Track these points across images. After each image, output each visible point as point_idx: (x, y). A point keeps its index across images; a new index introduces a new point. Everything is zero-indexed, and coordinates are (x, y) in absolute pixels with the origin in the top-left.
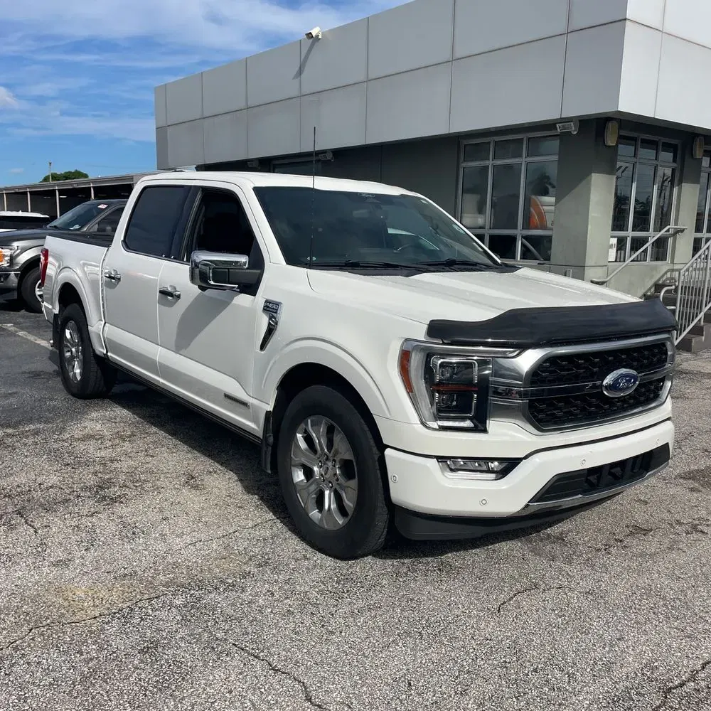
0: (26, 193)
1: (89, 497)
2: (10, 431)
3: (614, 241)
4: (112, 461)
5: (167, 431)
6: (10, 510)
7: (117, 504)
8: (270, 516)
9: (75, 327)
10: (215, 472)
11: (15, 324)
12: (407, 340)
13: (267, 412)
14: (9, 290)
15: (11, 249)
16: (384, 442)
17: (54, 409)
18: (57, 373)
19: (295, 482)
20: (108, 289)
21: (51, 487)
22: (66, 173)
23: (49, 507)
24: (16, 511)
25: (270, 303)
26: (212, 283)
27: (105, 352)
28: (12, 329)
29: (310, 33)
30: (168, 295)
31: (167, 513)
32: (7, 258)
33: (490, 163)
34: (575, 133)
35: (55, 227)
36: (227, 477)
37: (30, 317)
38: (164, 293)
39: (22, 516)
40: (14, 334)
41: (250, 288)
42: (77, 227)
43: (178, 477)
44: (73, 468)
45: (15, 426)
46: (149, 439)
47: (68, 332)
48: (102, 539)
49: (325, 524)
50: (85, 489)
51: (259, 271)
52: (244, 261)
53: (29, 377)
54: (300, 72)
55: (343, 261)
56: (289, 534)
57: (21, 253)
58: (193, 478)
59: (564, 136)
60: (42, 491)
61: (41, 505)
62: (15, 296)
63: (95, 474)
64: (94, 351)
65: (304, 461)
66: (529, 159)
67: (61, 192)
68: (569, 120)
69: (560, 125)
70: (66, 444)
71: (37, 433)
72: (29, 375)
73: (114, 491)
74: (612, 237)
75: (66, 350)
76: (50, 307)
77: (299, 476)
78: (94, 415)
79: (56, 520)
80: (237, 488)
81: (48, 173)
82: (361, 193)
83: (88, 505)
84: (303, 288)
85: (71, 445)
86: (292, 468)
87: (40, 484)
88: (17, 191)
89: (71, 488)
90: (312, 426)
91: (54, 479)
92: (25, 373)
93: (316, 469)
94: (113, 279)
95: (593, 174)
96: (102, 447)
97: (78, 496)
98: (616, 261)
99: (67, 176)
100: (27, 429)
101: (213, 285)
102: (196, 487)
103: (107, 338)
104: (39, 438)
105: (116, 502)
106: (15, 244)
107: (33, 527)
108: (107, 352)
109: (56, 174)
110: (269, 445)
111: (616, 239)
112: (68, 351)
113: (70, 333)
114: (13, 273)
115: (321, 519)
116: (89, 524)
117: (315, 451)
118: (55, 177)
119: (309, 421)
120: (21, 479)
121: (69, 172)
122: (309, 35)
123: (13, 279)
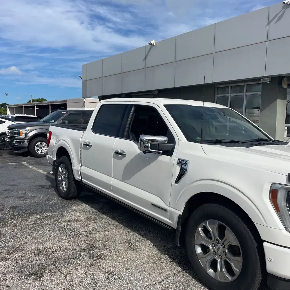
0: (23, 107)
1: (86, 256)
2: (38, 216)
3: (286, 128)
4: (90, 234)
5: (110, 217)
6: (49, 263)
7: (100, 260)
8: (179, 269)
9: (64, 166)
10: (141, 241)
11: (28, 162)
12: (274, 183)
13: (179, 215)
14: (24, 148)
15: (26, 131)
16: (262, 239)
17: (55, 205)
18: (52, 186)
19: (197, 253)
20: (84, 150)
21: (65, 249)
22: (38, 99)
23: (68, 261)
24: (53, 264)
25: (181, 160)
26: (150, 150)
27: (80, 179)
28: (27, 165)
29: (151, 43)
30: (119, 154)
31: (127, 266)
32: (24, 134)
33: (229, 95)
34: (269, 82)
35: (44, 121)
36: (148, 244)
37: (33, 160)
38: (117, 153)
39: (56, 267)
40: (28, 167)
41: (169, 152)
42: (53, 121)
43: (124, 243)
44: (73, 238)
45: (39, 214)
46: (103, 222)
47: (60, 168)
48: (100, 282)
49: (219, 278)
50: (83, 250)
51: (173, 144)
52: (165, 139)
53: (40, 188)
54: (145, 58)
55: (214, 139)
56: (193, 281)
57: (30, 132)
58: (132, 244)
59: (264, 84)
60: (62, 252)
61: (64, 260)
62: (26, 150)
63: (84, 241)
64: (74, 178)
65: (203, 242)
66: (247, 93)
67: (37, 107)
68: (267, 77)
69: (263, 79)
70: (66, 224)
71: (51, 218)
72: (39, 187)
73: (96, 252)
74: (286, 126)
75: (59, 177)
76: (52, 157)
77: (199, 250)
78: (74, 208)
79: (73, 270)
80: (155, 250)
81: (31, 99)
82: (210, 107)
83: (87, 261)
84: (201, 154)
85: (68, 224)
86: (195, 245)
87: (60, 247)
88: (19, 106)
89: (75, 250)
90: (209, 225)
91: (65, 245)
92: (37, 186)
93: (210, 247)
94: (87, 146)
95: (278, 100)
96: (83, 225)
97: (80, 255)
98: (287, 137)
99: (38, 100)
100: (46, 216)
101: (151, 151)
102: (135, 250)
103: (83, 173)
104: (52, 221)
105: (99, 258)
106: (28, 128)
107: (63, 274)
108: (82, 179)
109: (34, 99)
110: (179, 232)
111: (287, 127)
112: (60, 177)
113: (62, 169)
114: (26, 140)
115: (216, 276)
116: (91, 272)
117: (211, 238)
118: (33, 101)
119: (207, 222)
120: (50, 244)
121: (39, 99)
122: (150, 44)
123: (26, 143)
